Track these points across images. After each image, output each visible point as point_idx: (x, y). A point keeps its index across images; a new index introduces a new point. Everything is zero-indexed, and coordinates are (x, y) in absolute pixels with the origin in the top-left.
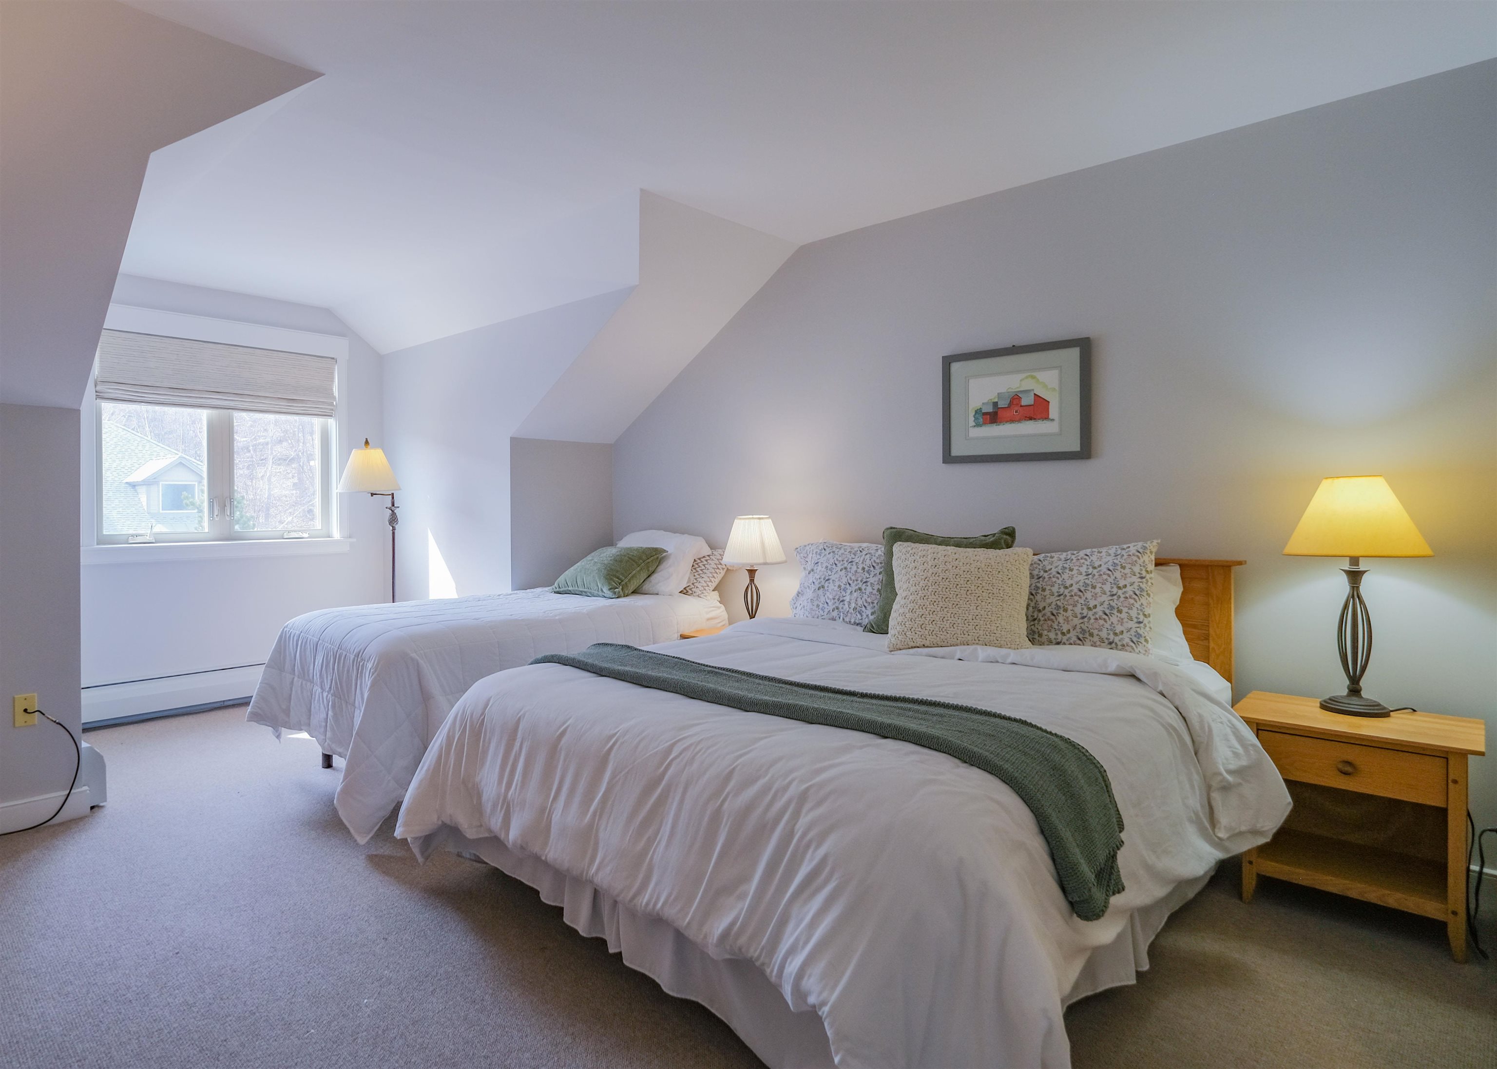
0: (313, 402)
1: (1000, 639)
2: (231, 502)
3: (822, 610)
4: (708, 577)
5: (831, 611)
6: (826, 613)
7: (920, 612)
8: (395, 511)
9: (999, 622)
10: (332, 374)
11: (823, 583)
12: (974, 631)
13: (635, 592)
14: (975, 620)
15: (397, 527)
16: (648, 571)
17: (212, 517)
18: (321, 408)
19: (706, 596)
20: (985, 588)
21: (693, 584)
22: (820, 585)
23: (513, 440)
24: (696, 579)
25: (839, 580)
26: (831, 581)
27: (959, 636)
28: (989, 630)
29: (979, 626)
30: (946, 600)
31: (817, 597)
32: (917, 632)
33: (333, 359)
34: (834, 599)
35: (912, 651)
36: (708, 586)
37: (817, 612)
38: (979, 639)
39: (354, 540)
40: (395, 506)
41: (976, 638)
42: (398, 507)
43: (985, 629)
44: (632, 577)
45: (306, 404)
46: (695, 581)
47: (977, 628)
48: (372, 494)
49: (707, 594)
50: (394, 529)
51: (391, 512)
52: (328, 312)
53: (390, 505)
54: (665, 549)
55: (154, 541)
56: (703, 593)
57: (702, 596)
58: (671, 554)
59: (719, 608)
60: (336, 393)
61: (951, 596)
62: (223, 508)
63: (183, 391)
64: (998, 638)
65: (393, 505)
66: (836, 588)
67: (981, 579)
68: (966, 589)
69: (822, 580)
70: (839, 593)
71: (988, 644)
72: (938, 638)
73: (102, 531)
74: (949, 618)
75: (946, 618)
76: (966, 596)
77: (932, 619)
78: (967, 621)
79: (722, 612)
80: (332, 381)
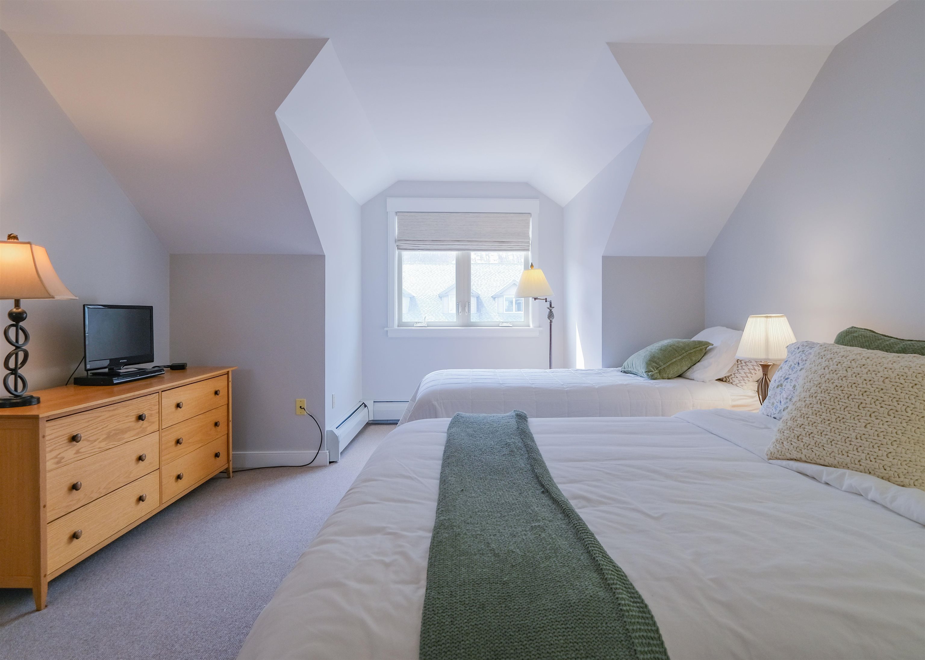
0: (515, 242)
1: (888, 469)
2: (469, 304)
3: (776, 408)
4: (749, 369)
5: (782, 410)
6: (777, 411)
7: (800, 421)
8: (552, 310)
9: (895, 447)
10: (528, 223)
11: (782, 382)
12: (855, 452)
13: (680, 376)
14: (859, 440)
15: (553, 320)
16: (691, 360)
17: (458, 313)
18: (521, 246)
19: (742, 386)
20: (887, 403)
21: (734, 374)
22: (779, 384)
23: (604, 258)
24: (738, 370)
25: (796, 380)
26: (789, 380)
27: (837, 455)
28: (876, 454)
29: (862, 448)
30: (832, 411)
31: (775, 395)
32: (793, 443)
33: (530, 213)
34: (787, 398)
35: (785, 463)
36: (748, 377)
37: (771, 410)
38: (861, 463)
39: (541, 329)
40: (552, 306)
41: (857, 462)
42: (554, 307)
43: (870, 453)
44: (672, 364)
45: (511, 244)
46: (737, 372)
47: (859, 449)
48: (535, 299)
49: (744, 384)
50: (551, 322)
51: (549, 310)
52: (527, 185)
53: (549, 306)
54: (710, 342)
55: (426, 326)
56: (740, 383)
57: (738, 385)
58: (716, 347)
59: (752, 397)
60: (531, 236)
61: (838, 407)
62: (463, 309)
63: (439, 242)
64: (886, 467)
65: (551, 306)
66: (791, 388)
67: (884, 391)
68: (859, 401)
69: (782, 378)
70: (792, 393)
71: (872, 472)
72: (813, 454)
73: (402, 319)
74: (828, 433)
75: (825, 433)
76: (857, 410)
77: (810, 431)
78: (849, 439)
79: (755, 401)
80: (529, 228)
